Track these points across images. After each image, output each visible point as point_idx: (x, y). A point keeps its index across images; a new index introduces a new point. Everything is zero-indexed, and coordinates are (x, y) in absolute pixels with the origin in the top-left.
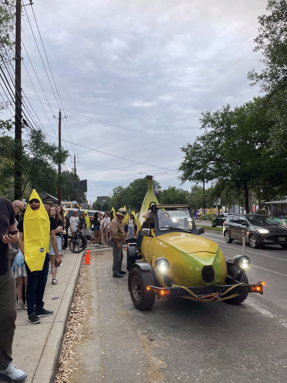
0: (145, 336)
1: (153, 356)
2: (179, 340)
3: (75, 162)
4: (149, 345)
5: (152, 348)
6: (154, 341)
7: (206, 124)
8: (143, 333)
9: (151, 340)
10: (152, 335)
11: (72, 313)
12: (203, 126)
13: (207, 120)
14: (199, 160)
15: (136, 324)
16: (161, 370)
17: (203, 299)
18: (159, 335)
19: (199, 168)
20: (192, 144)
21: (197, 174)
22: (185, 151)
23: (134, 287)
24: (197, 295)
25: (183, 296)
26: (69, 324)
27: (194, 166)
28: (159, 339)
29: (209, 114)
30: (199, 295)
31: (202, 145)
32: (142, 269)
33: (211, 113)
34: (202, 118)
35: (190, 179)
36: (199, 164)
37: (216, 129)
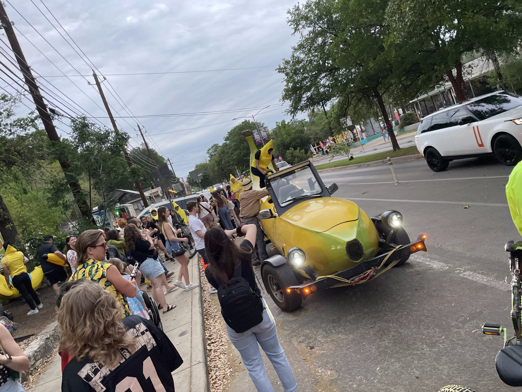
0: (303, 345)
1: (319, 367)
2: (344, 337)
3: (142, 135)
4: (310, 355)
5: (315, 358)
6: (316, 348)
7: (298, 25)
8: (300, 342)
9: (312, 348)
10: (312, 340)
11: (209, 345)
12: (296, 30)
13: (298, 19)
14: (306, 78)
15: (289, 332)
16: (333, 382)
17: (358, 282)
18: (319, 338)
19: (308, 89)
20: (289, 58)
21: (309, 99)
22: (283, 72)
23: (273, 288)
24: (348, 279)
25: (333, 285)
26: (210, 361)
27: (301, 88)
28: (321, 343)
29: (298, 9)
30: (351, 279)
31: (302, 56)
32: (275, 265)
33: (301, 7)
34: (290, 18)
35: (302, 109)
36: (307, 83)
37: (315, 27)
